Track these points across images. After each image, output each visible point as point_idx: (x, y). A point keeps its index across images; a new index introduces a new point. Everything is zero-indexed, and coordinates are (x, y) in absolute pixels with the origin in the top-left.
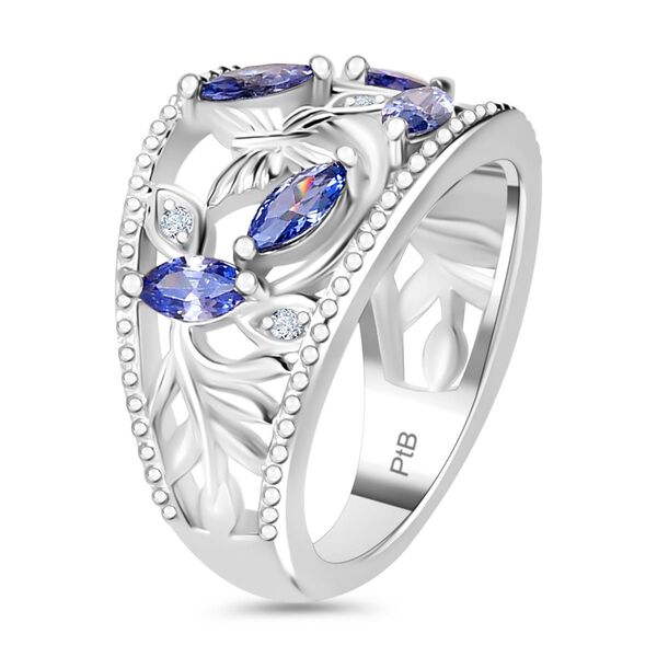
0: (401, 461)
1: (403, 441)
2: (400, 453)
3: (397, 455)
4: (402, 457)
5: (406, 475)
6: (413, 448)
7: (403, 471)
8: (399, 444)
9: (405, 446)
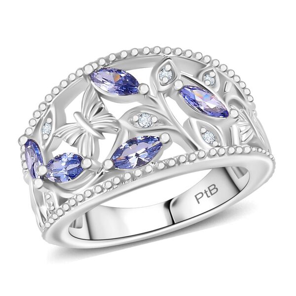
0: (202, 196)
1: (211, 188)
2: (206, 192)
3: (203, 192)
4: (205, 195)
5: (199, 203)
6: (212, 194)
7: (199, 200)
8: (209, 188)
9: (210, 191)
